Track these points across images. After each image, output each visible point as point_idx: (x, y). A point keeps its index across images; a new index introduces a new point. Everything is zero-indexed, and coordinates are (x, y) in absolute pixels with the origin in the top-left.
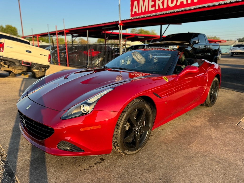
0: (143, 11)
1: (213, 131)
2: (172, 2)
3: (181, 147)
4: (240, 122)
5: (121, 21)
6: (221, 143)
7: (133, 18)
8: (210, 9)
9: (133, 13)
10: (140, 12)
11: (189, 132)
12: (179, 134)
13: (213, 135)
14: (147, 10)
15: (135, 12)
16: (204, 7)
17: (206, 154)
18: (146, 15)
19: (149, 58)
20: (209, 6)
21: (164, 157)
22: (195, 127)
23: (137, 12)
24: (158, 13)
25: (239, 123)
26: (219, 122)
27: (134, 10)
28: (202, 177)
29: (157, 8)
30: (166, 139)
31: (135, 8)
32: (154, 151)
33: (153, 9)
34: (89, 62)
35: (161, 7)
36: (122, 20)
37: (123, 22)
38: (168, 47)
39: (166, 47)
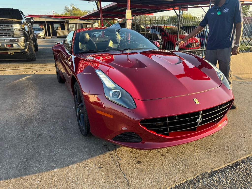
38: (12, 25)
39: (8, 25)
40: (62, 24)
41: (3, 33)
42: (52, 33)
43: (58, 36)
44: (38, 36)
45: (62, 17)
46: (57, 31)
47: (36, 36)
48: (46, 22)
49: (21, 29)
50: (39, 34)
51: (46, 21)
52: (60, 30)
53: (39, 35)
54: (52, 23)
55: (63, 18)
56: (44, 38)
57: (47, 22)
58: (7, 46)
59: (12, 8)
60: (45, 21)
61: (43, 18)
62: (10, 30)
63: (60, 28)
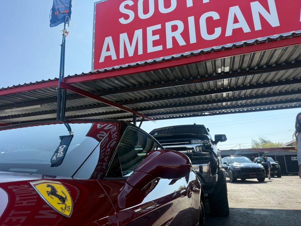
0: (131, 54)
2: (210, 31)
5: (66, 78)
7: (101, 70)
9: (102, 60)
10: (122, 56)
14: (140, 52)
15: (108, 58)
23: (114, 58)
27: (104, 54)
29: (169, 45)
31: (108, 49)
33: (160, 48)
35: (182, 42)
38: (190, 141)
39: (184, 141)
62: (186, 149)
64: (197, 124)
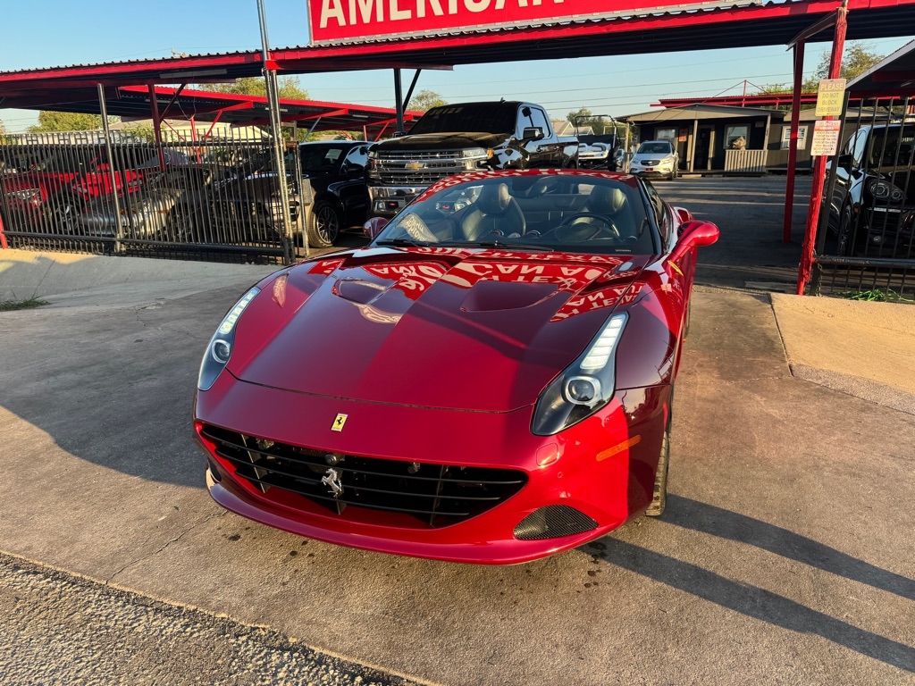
0: (366, 19)
1: (762, 403)
3: (741, 459)
4: (790, 367)
5: (271, 52)
6: (812, 428)
7: (324, 43)
8: (604, 30)
9: (323, 24)
10: (353, 21)
11: (713, 416)
12: (700, 428)
13: (774, 412)
14: (380, 18)
15: (332, 21)
16: (589, 22)
17: (811, 463)
18: (380, 38)
19: (503, 201)
20: (603, 20)
21: (735, 495)
22: (713, 402)
23: (342, 22)
24: (428, 33)
25: (791, 370)
26: (751, 377)
27: (326, 14)
28: (863, 518)
29: (421, 13)
30: (684, 446)
31: (332, 6)
32: (696, 487)
33: (407, 14)
34: (122, 220)
35: (438, 11)
36: (277, 50)
37: (280, 57)
38: (461, 153)
39: (453, 152)
40: (759, 125)
41: (437, 174)
42: (713, 160)
43: (726, 169)
44: (652, 169)
45: (774, 101)
46: (727, 151)
47: (647, 169)
48: (696, 123)
49: (482, 162)
50: (657, 163)
51: (699, 120)
52: (744, 149)
53: (656, 168)
54: (721, 125)
55: (779, 101)
56: (670, 177)
57: (701, 121)
58: (440, 208)
59: (502, 101)
60: (693, 121)
61: (689, 111)
62: (454, 164)
63: (742, 143)
64: (507, 99)
